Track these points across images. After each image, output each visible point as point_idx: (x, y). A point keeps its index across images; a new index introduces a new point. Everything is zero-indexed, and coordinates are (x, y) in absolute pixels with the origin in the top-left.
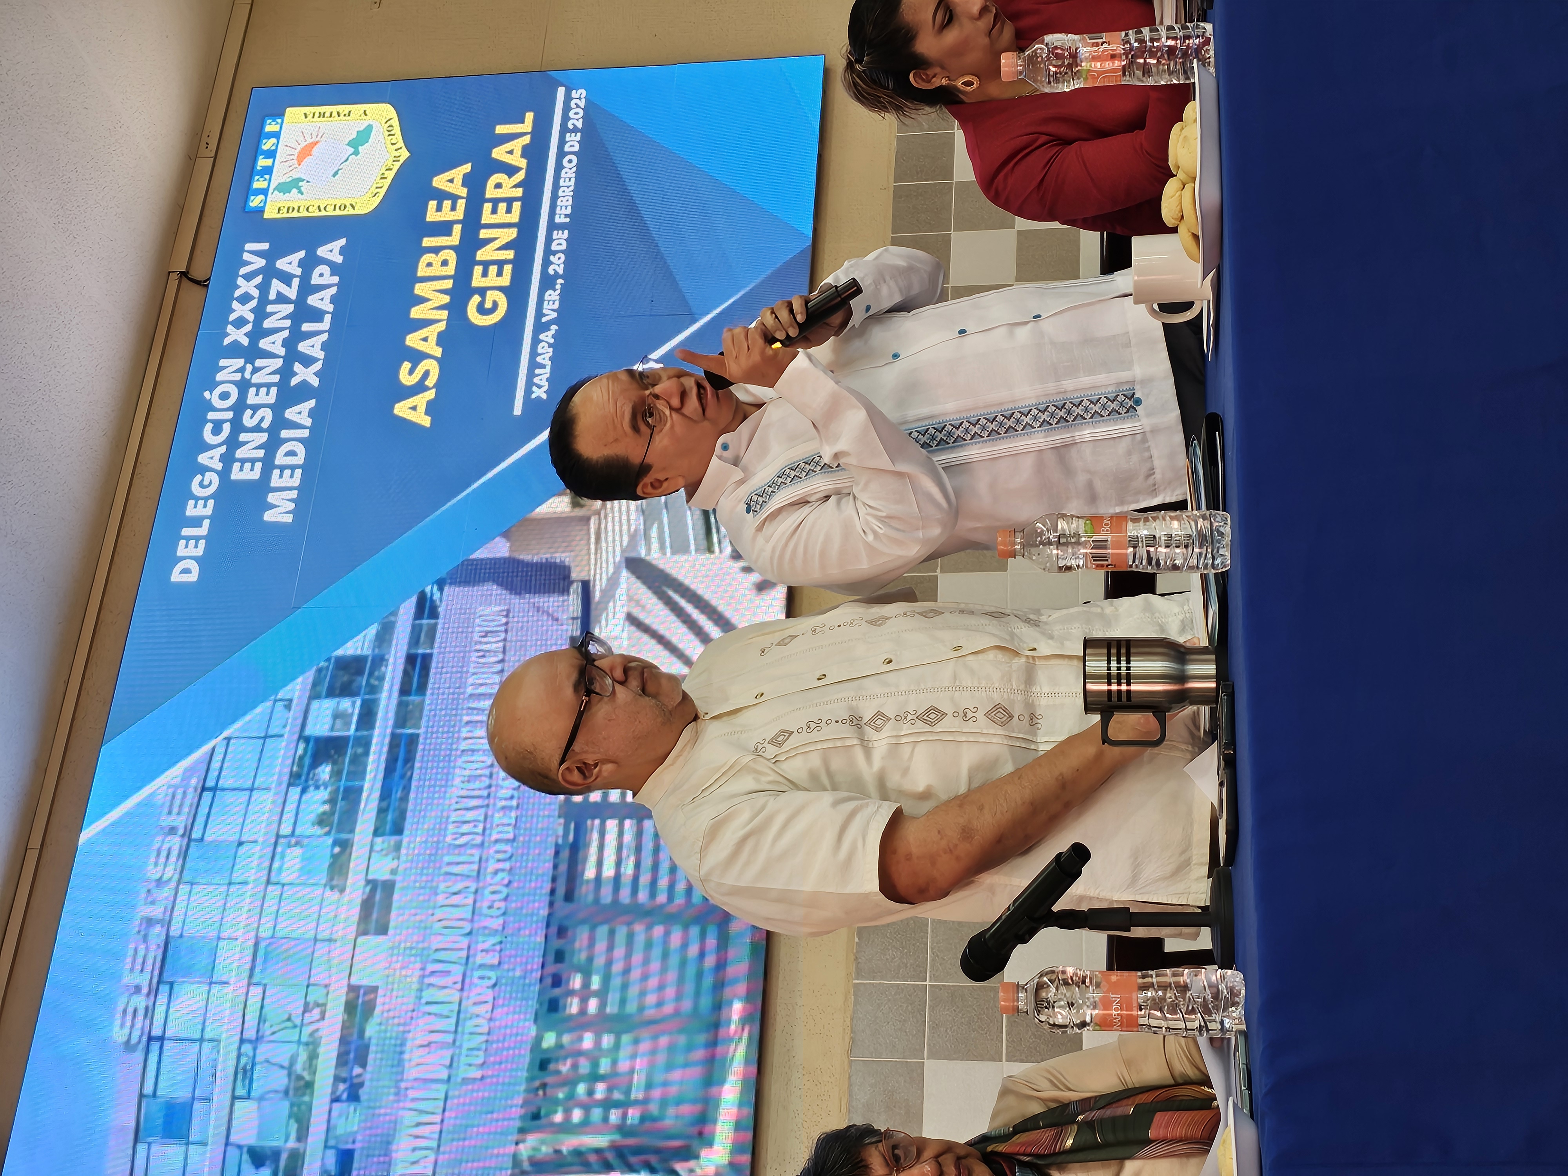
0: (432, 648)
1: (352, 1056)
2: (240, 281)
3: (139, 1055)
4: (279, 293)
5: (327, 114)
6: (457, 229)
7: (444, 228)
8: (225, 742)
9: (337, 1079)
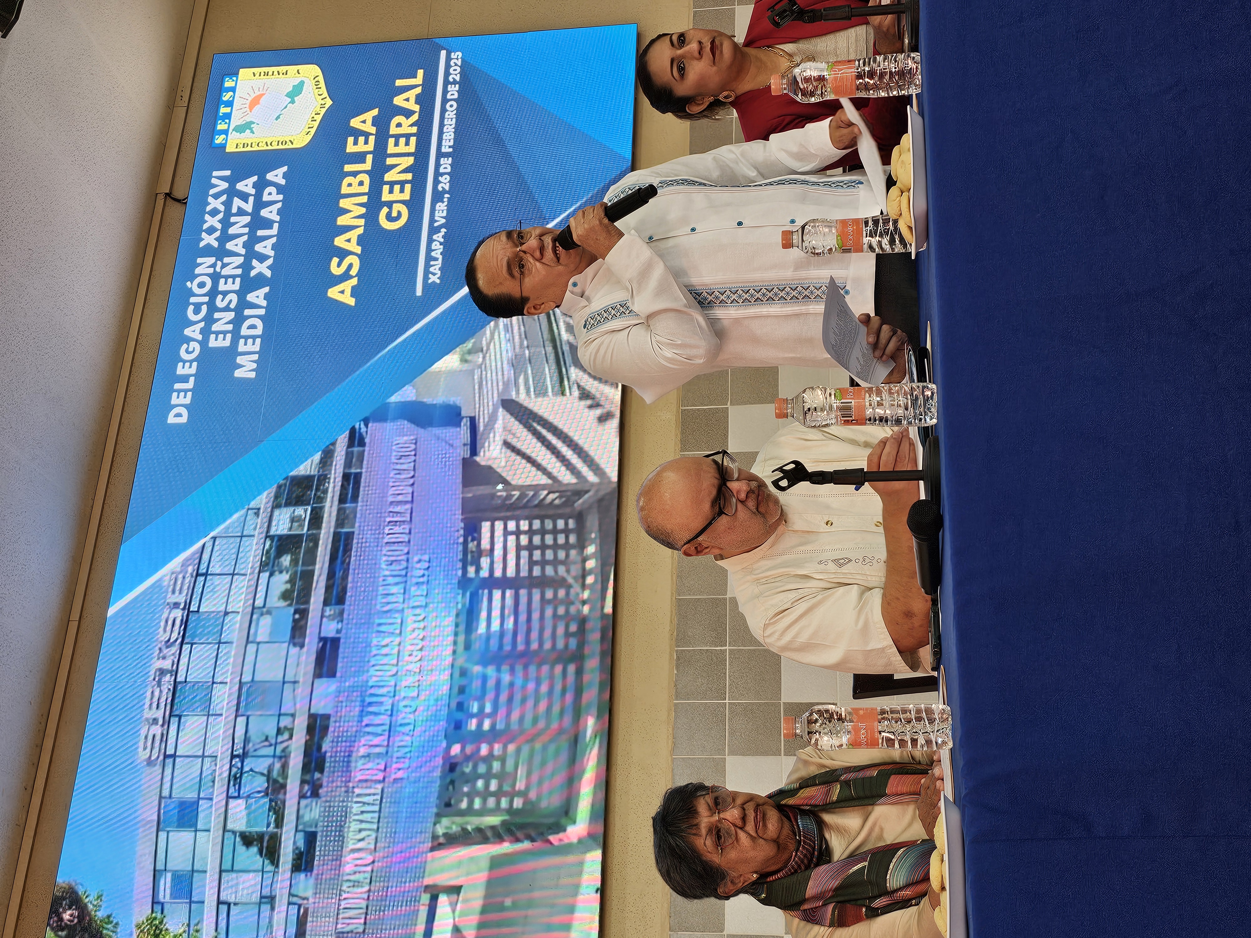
0: (361, 468)
1: (313, 765)
2: (210, 199)
3: (158, 769)
4: (239, 208)
5: (270, 73)
6: (369, 158)
7: (360, 158)
8: (212, 540)
9: (303, 782)
